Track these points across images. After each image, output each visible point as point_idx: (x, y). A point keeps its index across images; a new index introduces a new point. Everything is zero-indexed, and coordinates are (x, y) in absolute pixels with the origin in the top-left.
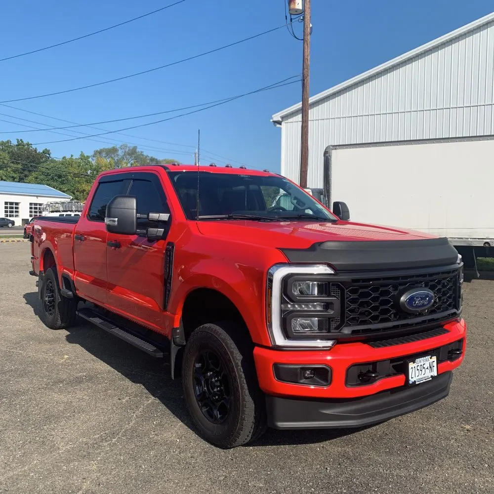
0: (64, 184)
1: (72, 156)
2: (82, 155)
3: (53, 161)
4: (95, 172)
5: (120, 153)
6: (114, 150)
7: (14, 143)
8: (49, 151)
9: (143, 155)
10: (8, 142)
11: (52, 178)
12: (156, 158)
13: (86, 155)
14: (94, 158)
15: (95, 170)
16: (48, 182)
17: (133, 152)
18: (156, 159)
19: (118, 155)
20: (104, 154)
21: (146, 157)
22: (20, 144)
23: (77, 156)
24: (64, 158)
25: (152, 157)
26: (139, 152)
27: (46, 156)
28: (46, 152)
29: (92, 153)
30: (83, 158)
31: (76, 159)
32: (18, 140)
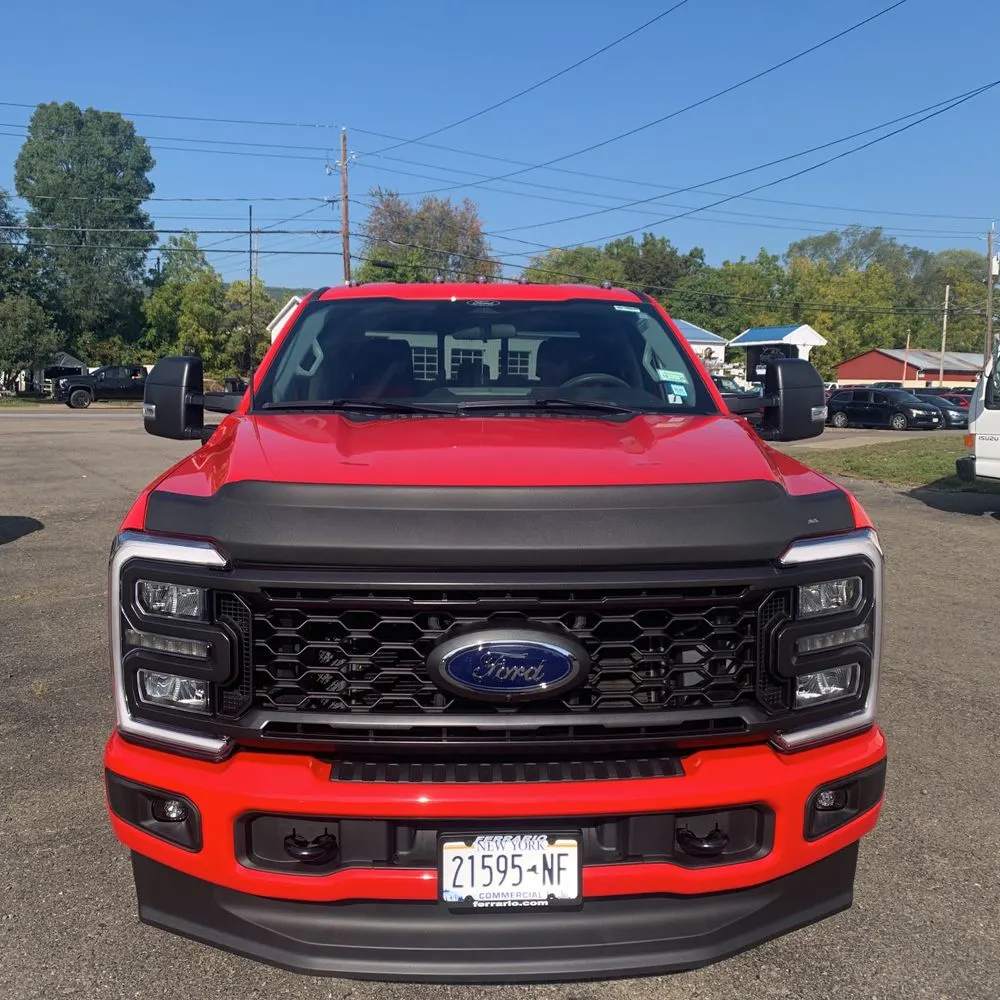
0: (722, 315)
1: (743, 258)
2: (763, 256)
3: (709, 271)
4: (787, 288)
5: (844, 244)
6: (832, 240)
7: (639, 240)
8: (702, 251)
9: (893, 245)
10: (628, 240)
11: (699, 305)
12: (924, 249)
13: (770, 255)
14: (789, 260)
15: (787, 283)
16: (689, 314)
17: (871, 241)
18: (926, 252)
19: (838, 250)
20: (809, 251)
21: (902, 248)
22: (649, 241)
23: (752, 257)
24: (726, 263)
25: (915, 248)
26: (885, 239)
27: (696, 262)
28: (697, 253)
29: (786, 251)
30: (766, 260)
31: (751, 264)
32: (645, 235)
